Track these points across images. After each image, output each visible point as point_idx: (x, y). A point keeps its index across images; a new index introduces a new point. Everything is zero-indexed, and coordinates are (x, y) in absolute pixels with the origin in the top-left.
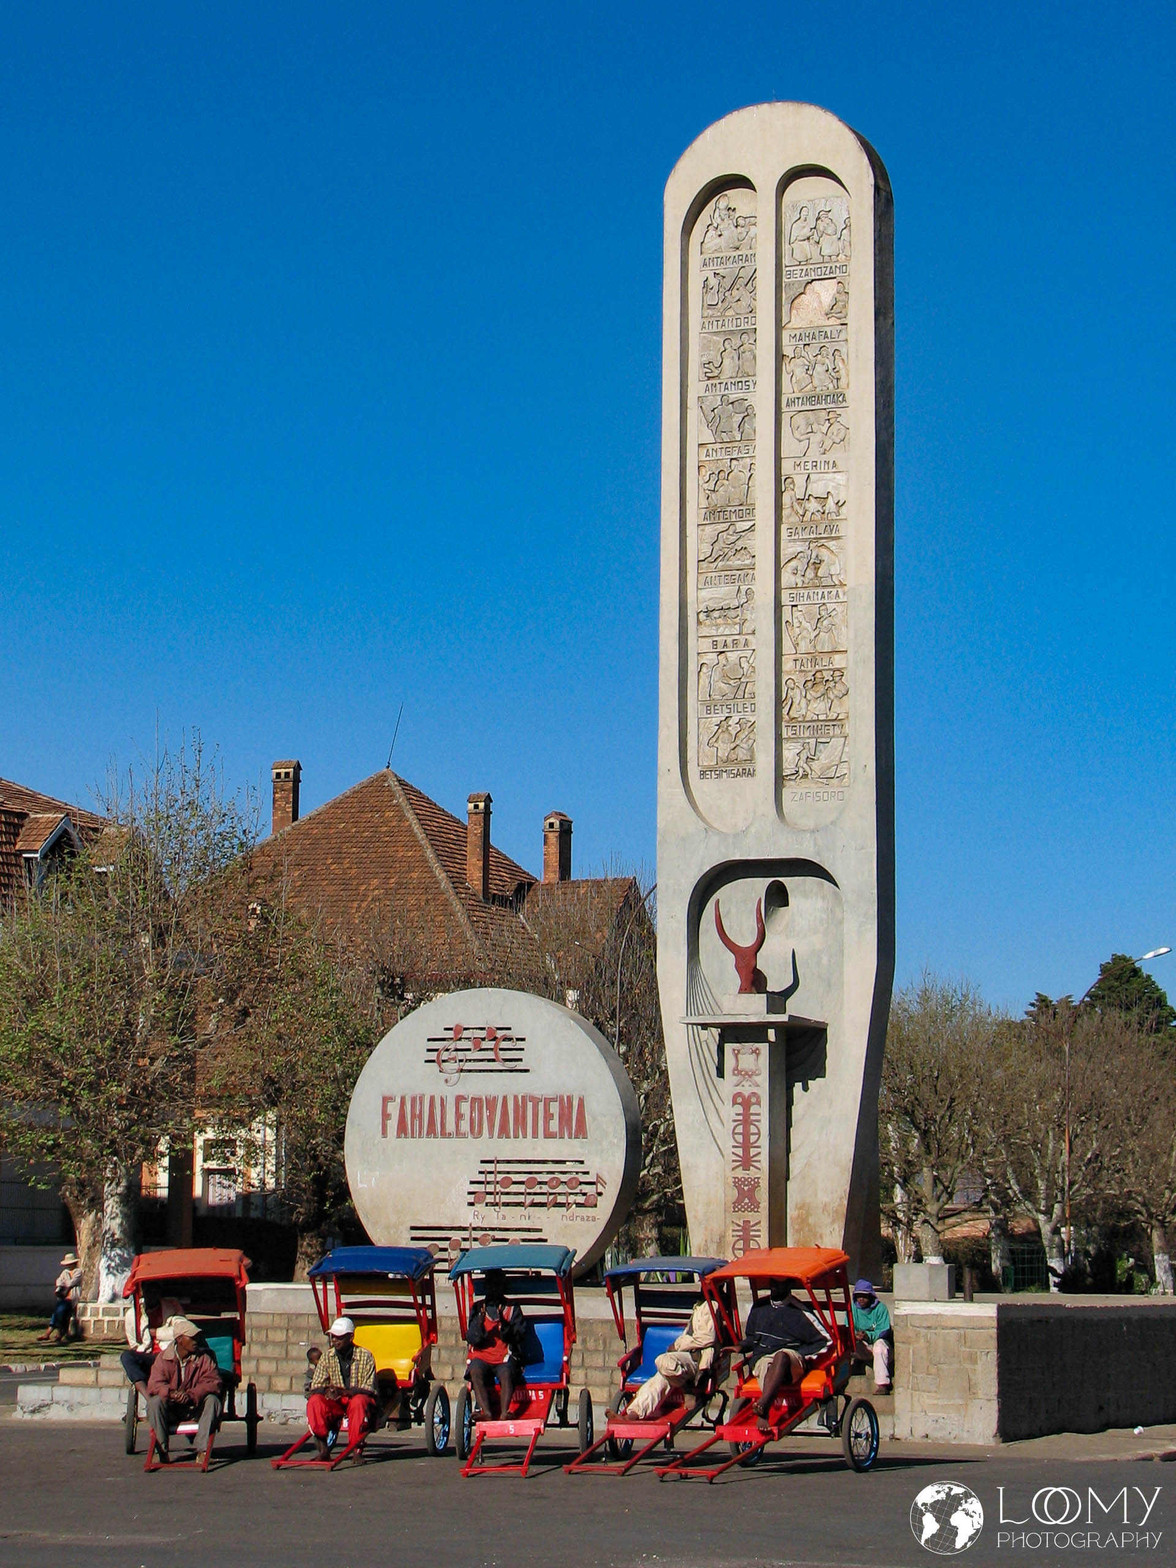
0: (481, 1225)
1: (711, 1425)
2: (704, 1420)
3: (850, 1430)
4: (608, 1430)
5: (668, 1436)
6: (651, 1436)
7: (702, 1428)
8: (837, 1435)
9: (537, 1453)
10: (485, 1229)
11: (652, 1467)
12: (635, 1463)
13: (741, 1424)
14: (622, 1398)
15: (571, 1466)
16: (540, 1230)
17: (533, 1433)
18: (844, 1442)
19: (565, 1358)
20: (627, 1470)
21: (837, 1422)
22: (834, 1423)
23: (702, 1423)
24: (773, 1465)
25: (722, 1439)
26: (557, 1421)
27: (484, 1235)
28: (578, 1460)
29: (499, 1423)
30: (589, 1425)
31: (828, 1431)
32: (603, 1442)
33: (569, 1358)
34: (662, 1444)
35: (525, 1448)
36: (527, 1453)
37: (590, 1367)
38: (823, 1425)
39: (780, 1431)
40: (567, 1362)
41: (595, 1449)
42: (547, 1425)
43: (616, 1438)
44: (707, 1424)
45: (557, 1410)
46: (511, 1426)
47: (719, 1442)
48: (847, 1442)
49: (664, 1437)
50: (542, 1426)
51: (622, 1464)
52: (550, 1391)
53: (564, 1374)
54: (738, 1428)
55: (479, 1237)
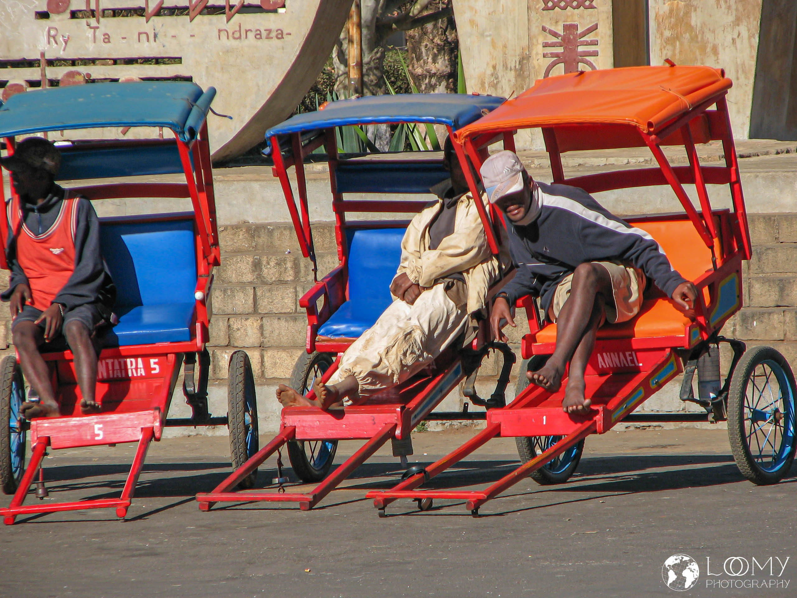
0: (62, 54)
1: (482, 409)
2: (467, 400)
3: (742, 407)
4: (283, 427)
5: (398, 432)
6: (365, 434)
7: (465, 415)
8: (719, 417)
9: (146, 477)
10: (73, 62)
11: (366, 492)
12: (332, 487)
13: (533, 404)
14: (311, 366)
15: (212, 496)
16: (178, 60)
17: (140, 437)
18: (731, 429)
19: (199, 295)
20: (318, 497)
21: (719, 393)
22: (712, 395)
23: (466, 407)
24: (600, 479)
25: (498, 435)
26: (188, 413)
27: (71, 75)
28: (225, 484)
29: (74, 421)
30: (248, 418)
31: (702, 410)
32: (275, 447)
33: (207, 295)
34: (388, 446)
35: (124, 469)
36: (126, 477)
37: (270, 314)
38: (693, 400)
39: (608, 414)
40: (203, 302)
41: (260, 461)
42: (167, 423)
43: (303, 441)
44: (473, 408)
45: (186, 393)
46: (97, 426)
47: (493, 440)
48: (737, 427)
49: (390, 434)
50: (157, 424)
51: (309, 489)
52: (171, 357)
53: (198, 325)
54: (529, 411)
55: (60, 77)
